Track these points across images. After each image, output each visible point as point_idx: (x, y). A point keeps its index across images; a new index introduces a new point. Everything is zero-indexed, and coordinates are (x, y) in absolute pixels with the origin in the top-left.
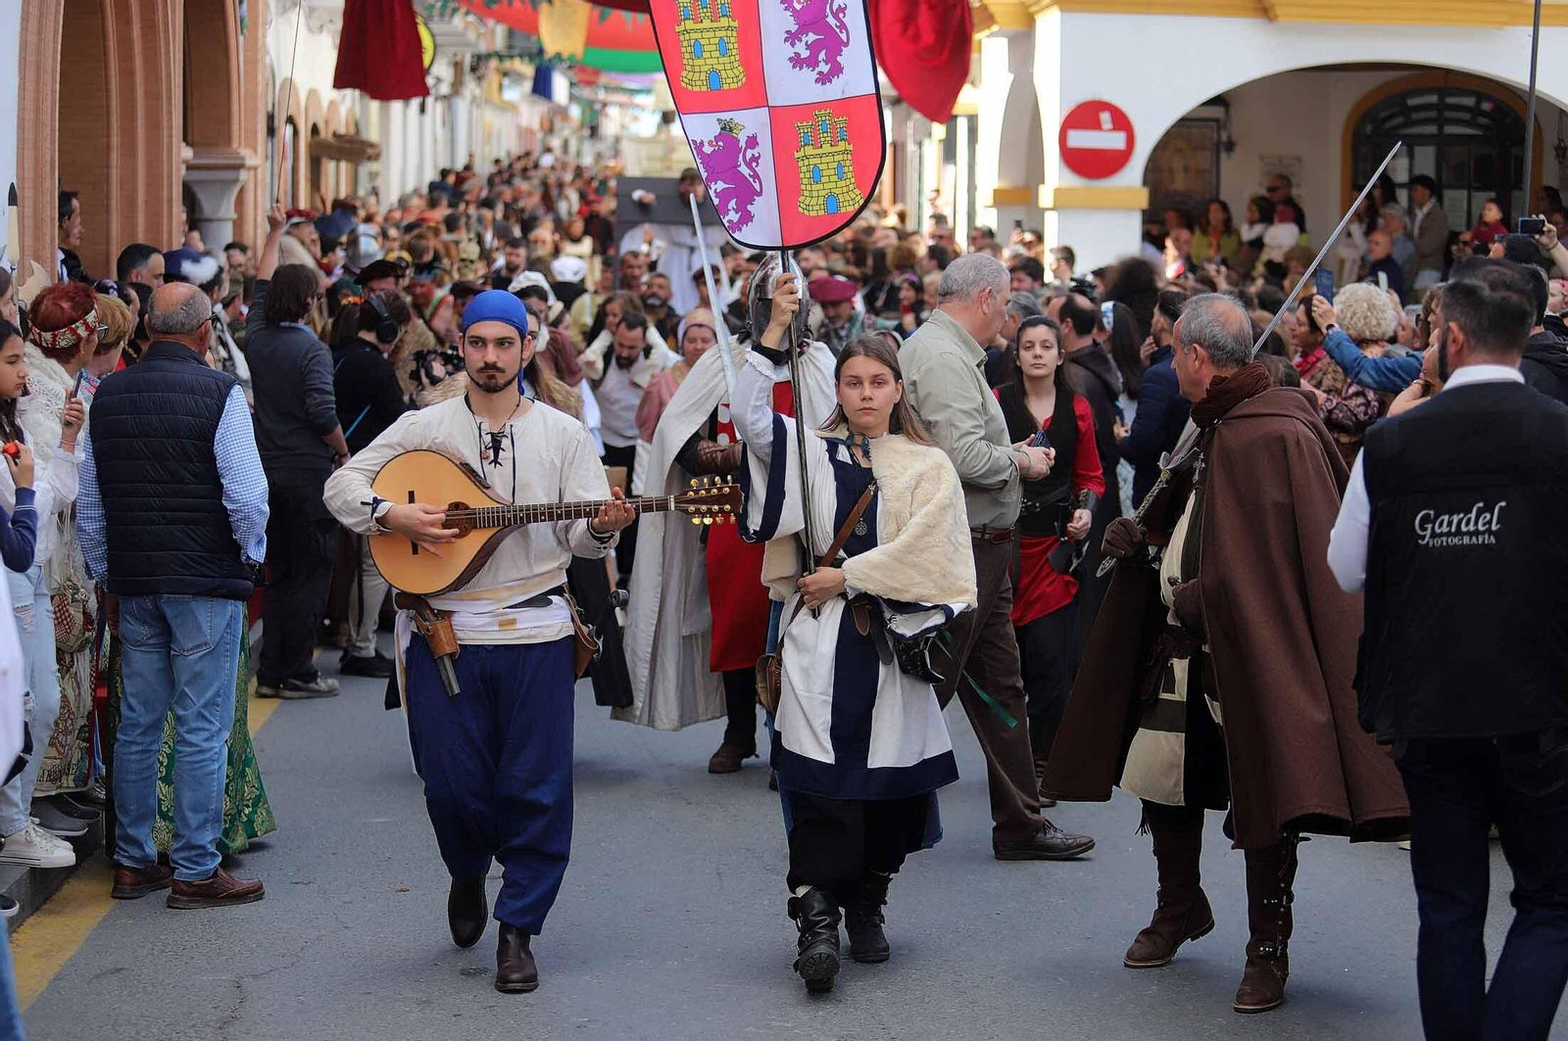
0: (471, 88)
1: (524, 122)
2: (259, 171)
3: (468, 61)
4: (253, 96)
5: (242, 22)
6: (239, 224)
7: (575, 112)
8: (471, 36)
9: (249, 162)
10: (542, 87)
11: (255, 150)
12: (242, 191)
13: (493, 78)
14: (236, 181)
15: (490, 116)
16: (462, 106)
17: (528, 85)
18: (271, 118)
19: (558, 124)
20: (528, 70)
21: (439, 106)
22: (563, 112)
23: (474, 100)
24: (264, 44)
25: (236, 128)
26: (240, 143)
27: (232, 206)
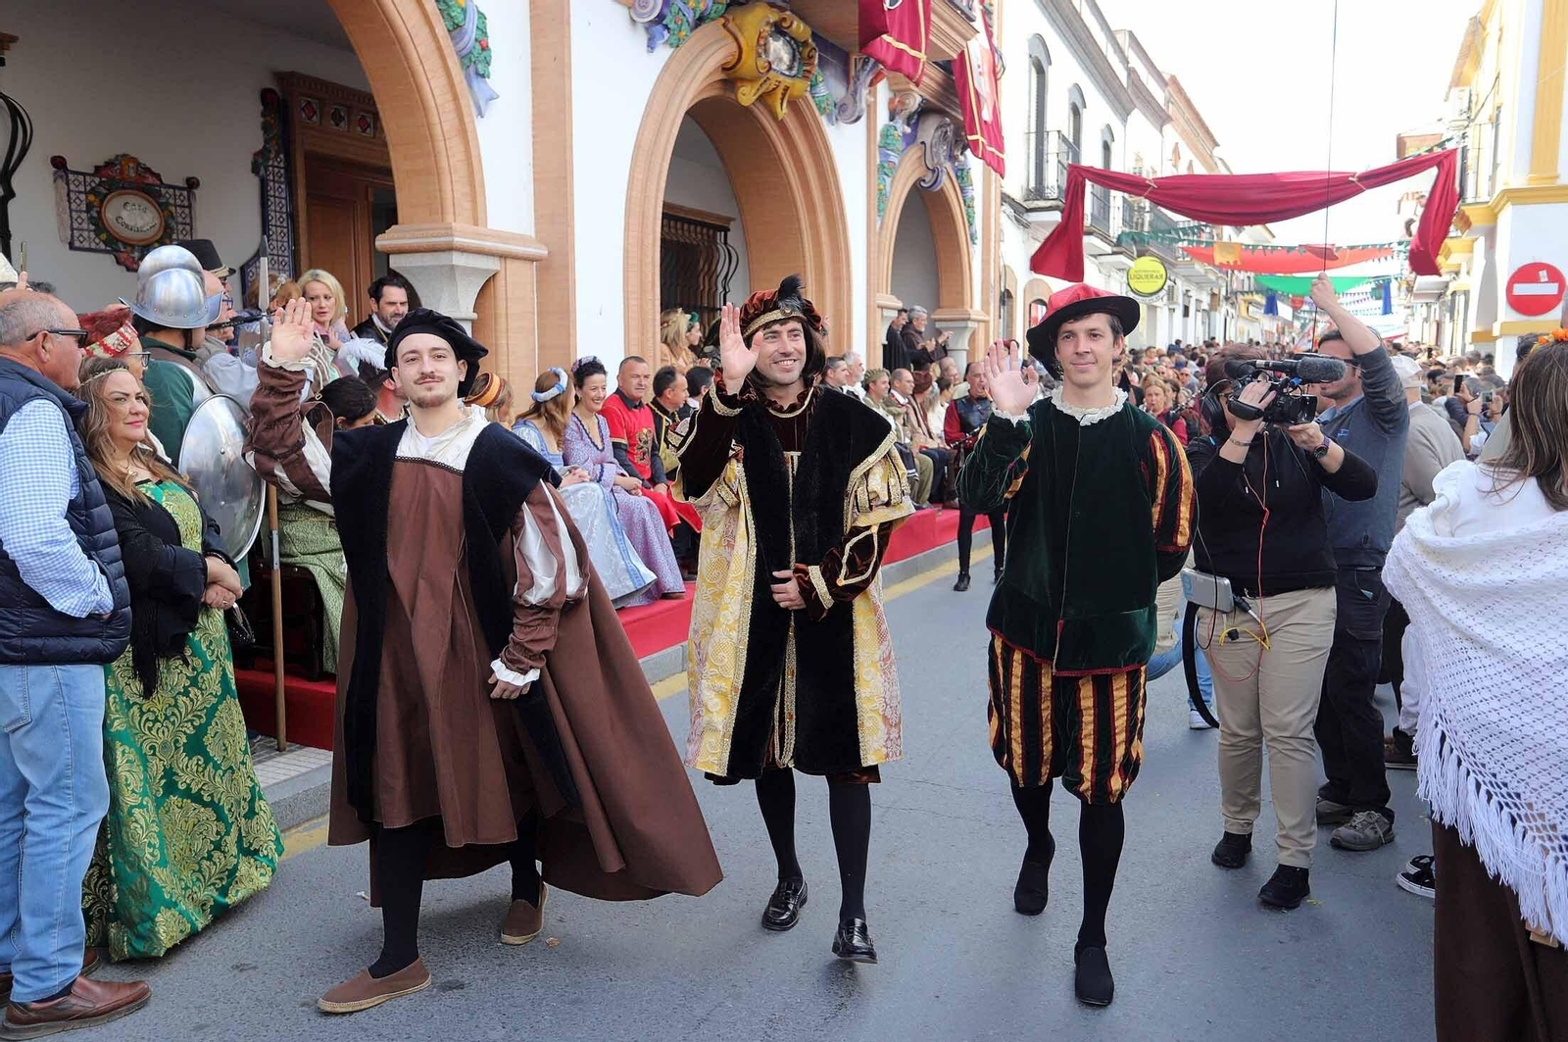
0: (1224, 307)
1: (1266, 328)
2: (992, 323)
3: (1223, 292)
4: (986, 281)
5: (972, 236)
6: (971, 353)
7: (1297, 324)
8: (1212, 277)
9: (973, 317)
10: (1271, 309)
11: (988, 313)
12: (974, 333)
13: (1241, 304)
14: (966, 327)
16: (1218, 317)
17: (1264, 308)
18: (1005, 295)
19: (1286, 330)
20: (1261, 299)
21: (1199, 314)
22: (1291, 325)
25: (967, 297)
26: (971, 307)
27: (966, 342)
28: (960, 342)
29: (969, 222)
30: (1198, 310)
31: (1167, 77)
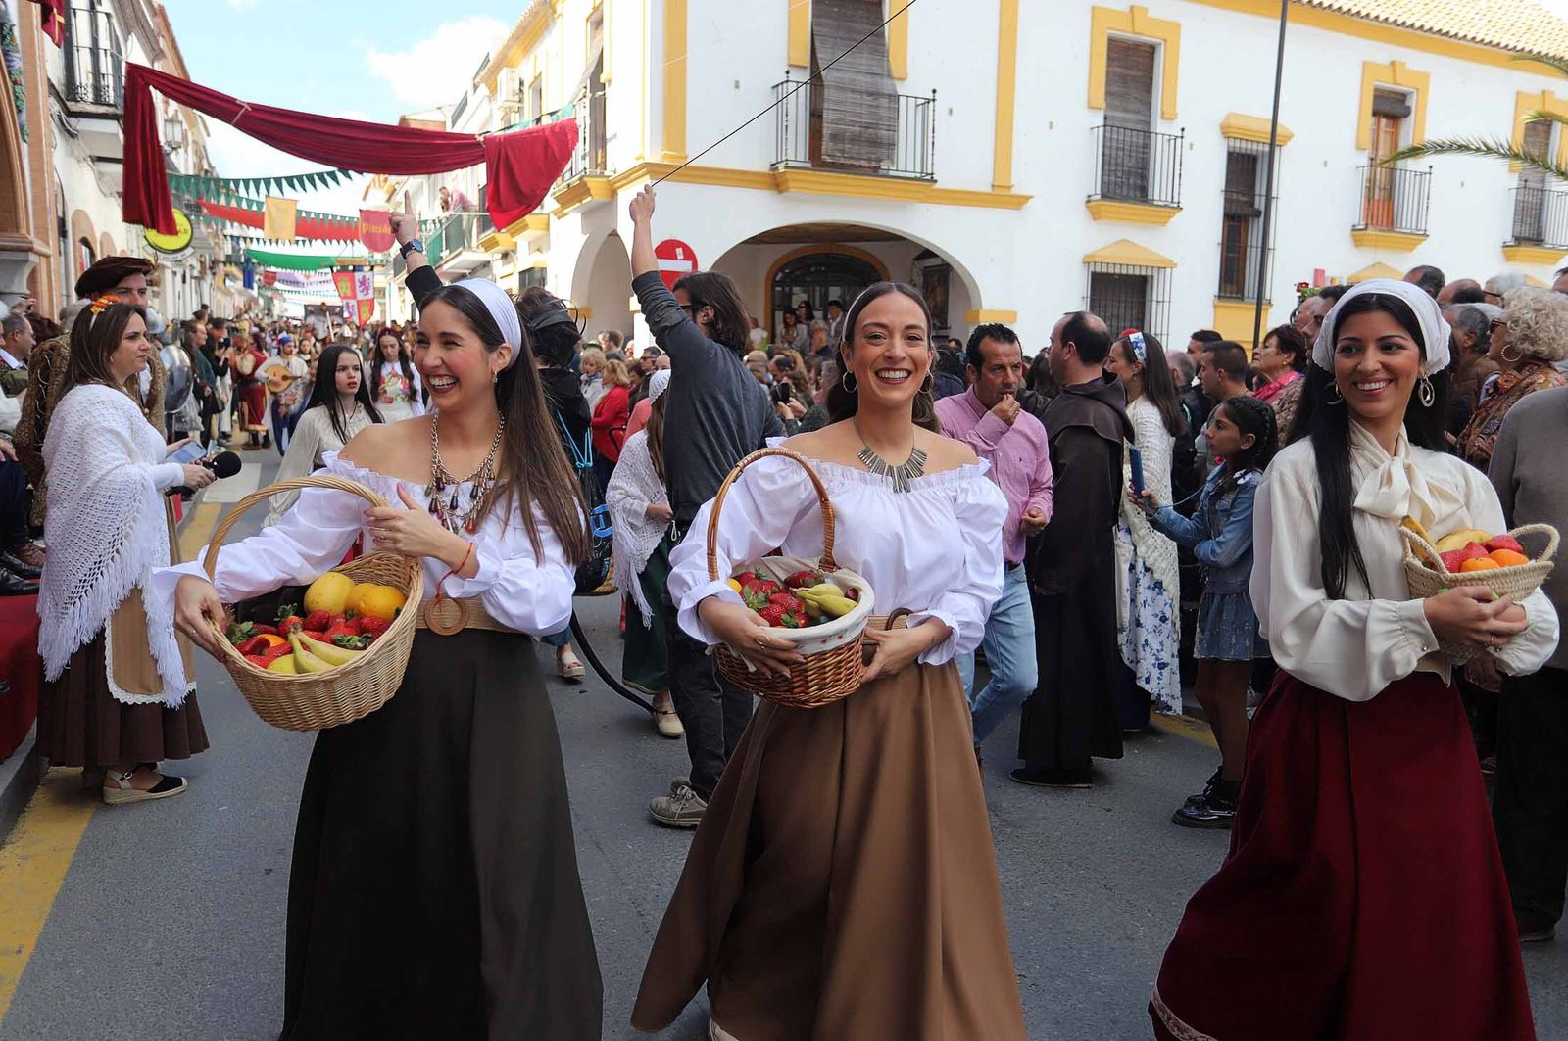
0: (209, 277)
2: (52, 259)
3: (207, 263)
4: (40, 198)
5: (22, 127)
7: (261, 301)
8: (211, 242)
9: (38, 245)
10: (248, 284)
11: (48, 245)
12: (33, 270)
13: (220, 277)
14: (27, 261)
15: (219, 295)
16: (205, 286)
17: (240, 284)
18: (62, 223)
21: (193, 281)
22: (256, 302)
23: (211, 285)
24: (50, 162)
25: (22, 216)
26: (29, 233)
27: (25, 284)
28: (16, 282)
29: (17, 107)
30: (192, 278)
31: (156, 6)
